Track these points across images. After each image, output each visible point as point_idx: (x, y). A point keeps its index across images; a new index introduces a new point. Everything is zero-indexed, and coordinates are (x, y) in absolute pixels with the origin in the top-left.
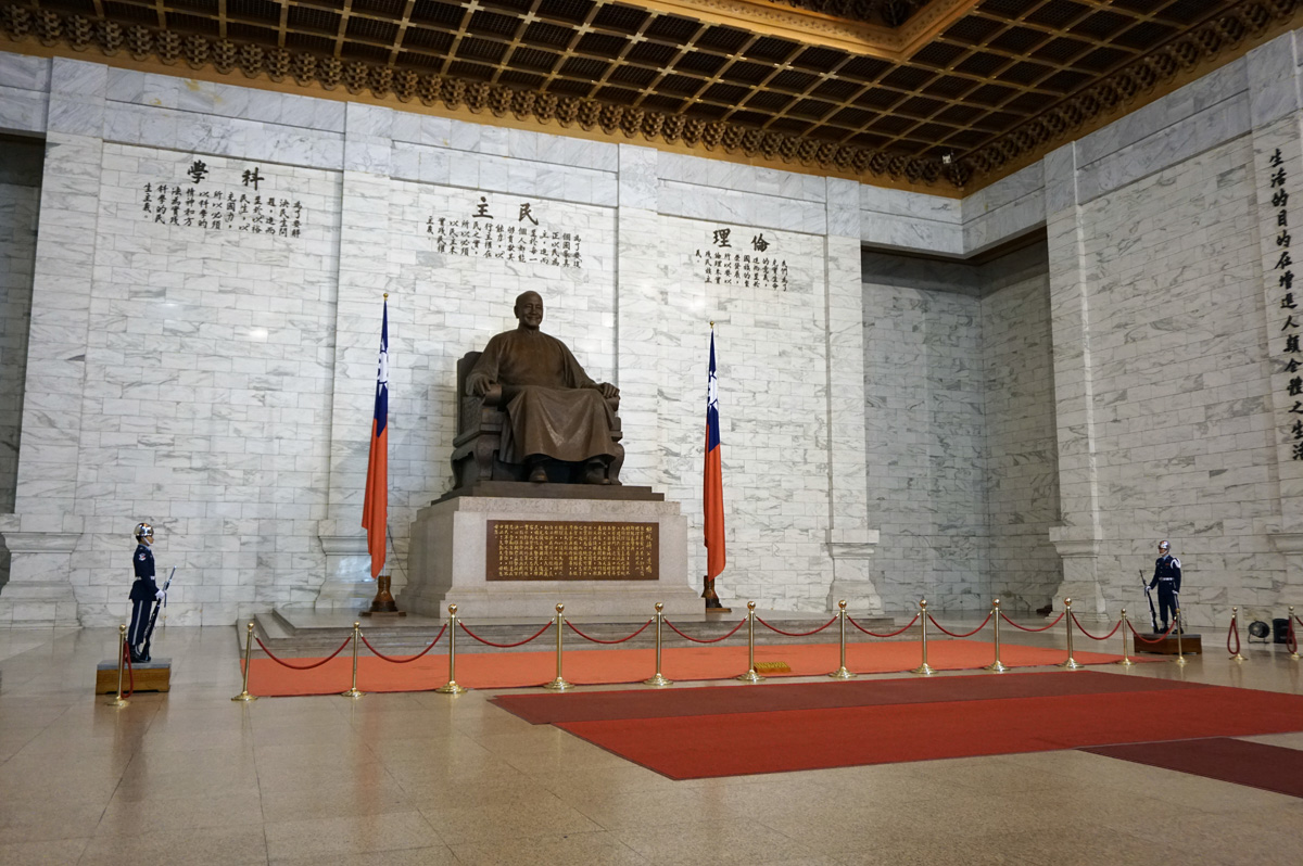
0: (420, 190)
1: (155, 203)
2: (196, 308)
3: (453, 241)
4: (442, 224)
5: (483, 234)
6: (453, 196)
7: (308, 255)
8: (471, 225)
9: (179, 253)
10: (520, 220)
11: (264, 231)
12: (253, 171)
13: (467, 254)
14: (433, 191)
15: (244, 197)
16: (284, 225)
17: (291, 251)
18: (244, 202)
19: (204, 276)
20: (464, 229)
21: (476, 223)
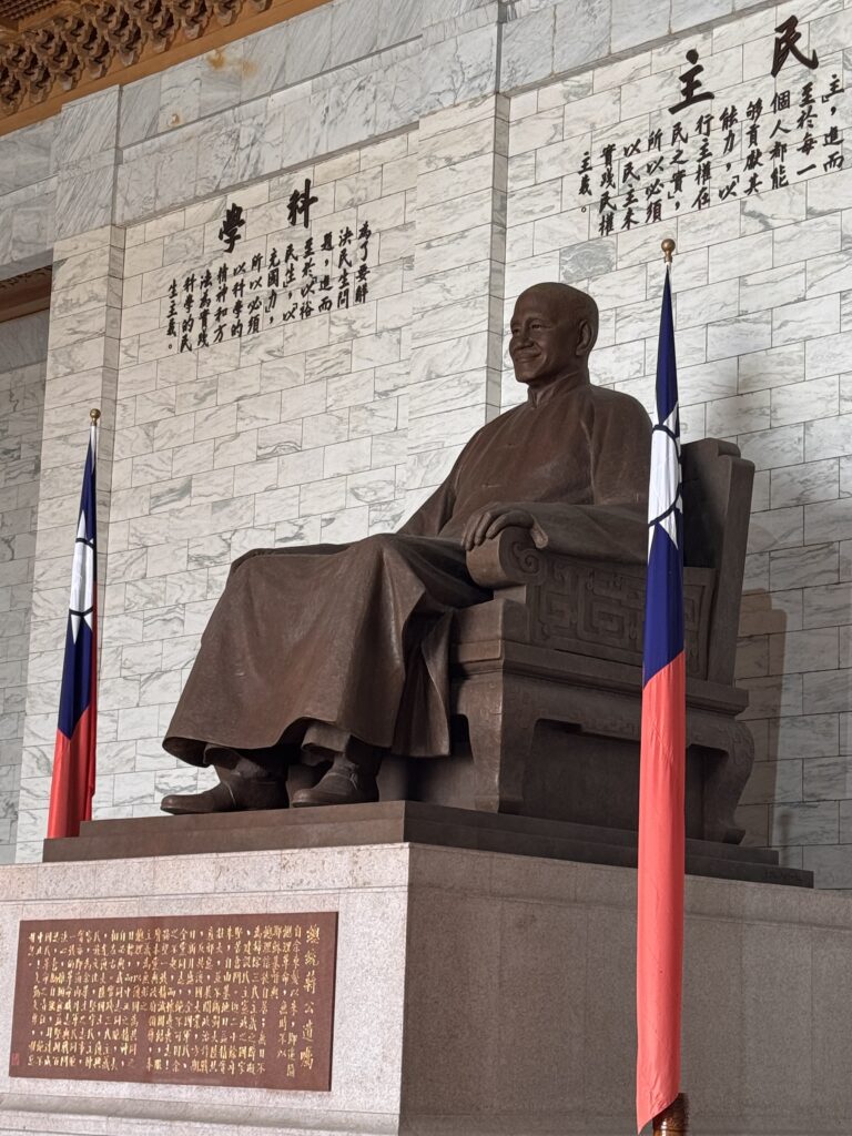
0: (566, 95)
1: (181, 315)
2: (226, 503)
3: (630, 194)
4: (608, 161)
5: (691, 151)
6: (630, 80)
7: (378, 334)
8: (667, 137)
9: (210, 401)
10: (774, 73)
11: (317, 309)
12: (301, 190)
13: (657, 217)
14: (591, 86)
15: (290, 248)
16: (345, 284)
17: (354, 335)
18: (291, 260)
19: (238, 435)
20: (655, 154)
21: (678, 128)
